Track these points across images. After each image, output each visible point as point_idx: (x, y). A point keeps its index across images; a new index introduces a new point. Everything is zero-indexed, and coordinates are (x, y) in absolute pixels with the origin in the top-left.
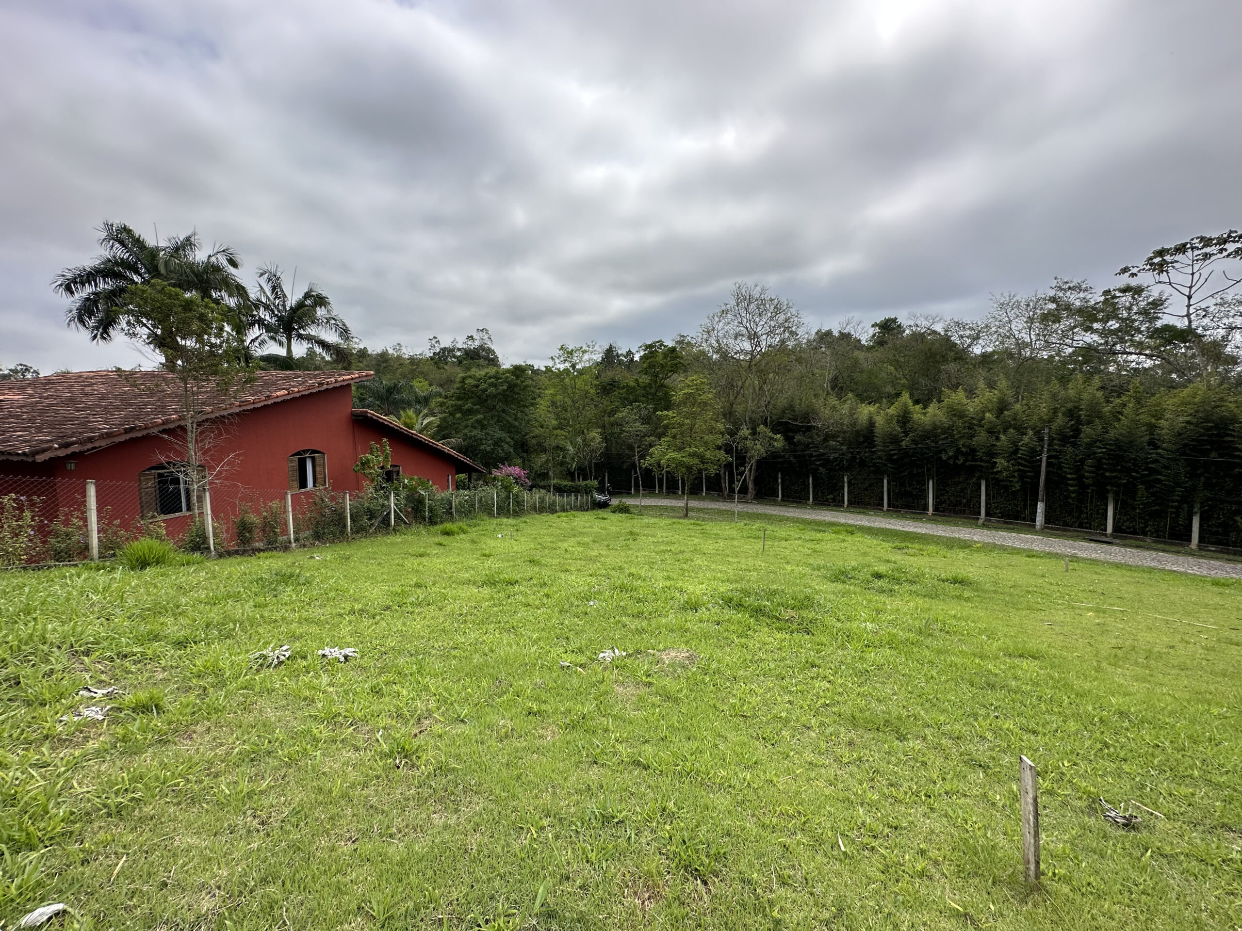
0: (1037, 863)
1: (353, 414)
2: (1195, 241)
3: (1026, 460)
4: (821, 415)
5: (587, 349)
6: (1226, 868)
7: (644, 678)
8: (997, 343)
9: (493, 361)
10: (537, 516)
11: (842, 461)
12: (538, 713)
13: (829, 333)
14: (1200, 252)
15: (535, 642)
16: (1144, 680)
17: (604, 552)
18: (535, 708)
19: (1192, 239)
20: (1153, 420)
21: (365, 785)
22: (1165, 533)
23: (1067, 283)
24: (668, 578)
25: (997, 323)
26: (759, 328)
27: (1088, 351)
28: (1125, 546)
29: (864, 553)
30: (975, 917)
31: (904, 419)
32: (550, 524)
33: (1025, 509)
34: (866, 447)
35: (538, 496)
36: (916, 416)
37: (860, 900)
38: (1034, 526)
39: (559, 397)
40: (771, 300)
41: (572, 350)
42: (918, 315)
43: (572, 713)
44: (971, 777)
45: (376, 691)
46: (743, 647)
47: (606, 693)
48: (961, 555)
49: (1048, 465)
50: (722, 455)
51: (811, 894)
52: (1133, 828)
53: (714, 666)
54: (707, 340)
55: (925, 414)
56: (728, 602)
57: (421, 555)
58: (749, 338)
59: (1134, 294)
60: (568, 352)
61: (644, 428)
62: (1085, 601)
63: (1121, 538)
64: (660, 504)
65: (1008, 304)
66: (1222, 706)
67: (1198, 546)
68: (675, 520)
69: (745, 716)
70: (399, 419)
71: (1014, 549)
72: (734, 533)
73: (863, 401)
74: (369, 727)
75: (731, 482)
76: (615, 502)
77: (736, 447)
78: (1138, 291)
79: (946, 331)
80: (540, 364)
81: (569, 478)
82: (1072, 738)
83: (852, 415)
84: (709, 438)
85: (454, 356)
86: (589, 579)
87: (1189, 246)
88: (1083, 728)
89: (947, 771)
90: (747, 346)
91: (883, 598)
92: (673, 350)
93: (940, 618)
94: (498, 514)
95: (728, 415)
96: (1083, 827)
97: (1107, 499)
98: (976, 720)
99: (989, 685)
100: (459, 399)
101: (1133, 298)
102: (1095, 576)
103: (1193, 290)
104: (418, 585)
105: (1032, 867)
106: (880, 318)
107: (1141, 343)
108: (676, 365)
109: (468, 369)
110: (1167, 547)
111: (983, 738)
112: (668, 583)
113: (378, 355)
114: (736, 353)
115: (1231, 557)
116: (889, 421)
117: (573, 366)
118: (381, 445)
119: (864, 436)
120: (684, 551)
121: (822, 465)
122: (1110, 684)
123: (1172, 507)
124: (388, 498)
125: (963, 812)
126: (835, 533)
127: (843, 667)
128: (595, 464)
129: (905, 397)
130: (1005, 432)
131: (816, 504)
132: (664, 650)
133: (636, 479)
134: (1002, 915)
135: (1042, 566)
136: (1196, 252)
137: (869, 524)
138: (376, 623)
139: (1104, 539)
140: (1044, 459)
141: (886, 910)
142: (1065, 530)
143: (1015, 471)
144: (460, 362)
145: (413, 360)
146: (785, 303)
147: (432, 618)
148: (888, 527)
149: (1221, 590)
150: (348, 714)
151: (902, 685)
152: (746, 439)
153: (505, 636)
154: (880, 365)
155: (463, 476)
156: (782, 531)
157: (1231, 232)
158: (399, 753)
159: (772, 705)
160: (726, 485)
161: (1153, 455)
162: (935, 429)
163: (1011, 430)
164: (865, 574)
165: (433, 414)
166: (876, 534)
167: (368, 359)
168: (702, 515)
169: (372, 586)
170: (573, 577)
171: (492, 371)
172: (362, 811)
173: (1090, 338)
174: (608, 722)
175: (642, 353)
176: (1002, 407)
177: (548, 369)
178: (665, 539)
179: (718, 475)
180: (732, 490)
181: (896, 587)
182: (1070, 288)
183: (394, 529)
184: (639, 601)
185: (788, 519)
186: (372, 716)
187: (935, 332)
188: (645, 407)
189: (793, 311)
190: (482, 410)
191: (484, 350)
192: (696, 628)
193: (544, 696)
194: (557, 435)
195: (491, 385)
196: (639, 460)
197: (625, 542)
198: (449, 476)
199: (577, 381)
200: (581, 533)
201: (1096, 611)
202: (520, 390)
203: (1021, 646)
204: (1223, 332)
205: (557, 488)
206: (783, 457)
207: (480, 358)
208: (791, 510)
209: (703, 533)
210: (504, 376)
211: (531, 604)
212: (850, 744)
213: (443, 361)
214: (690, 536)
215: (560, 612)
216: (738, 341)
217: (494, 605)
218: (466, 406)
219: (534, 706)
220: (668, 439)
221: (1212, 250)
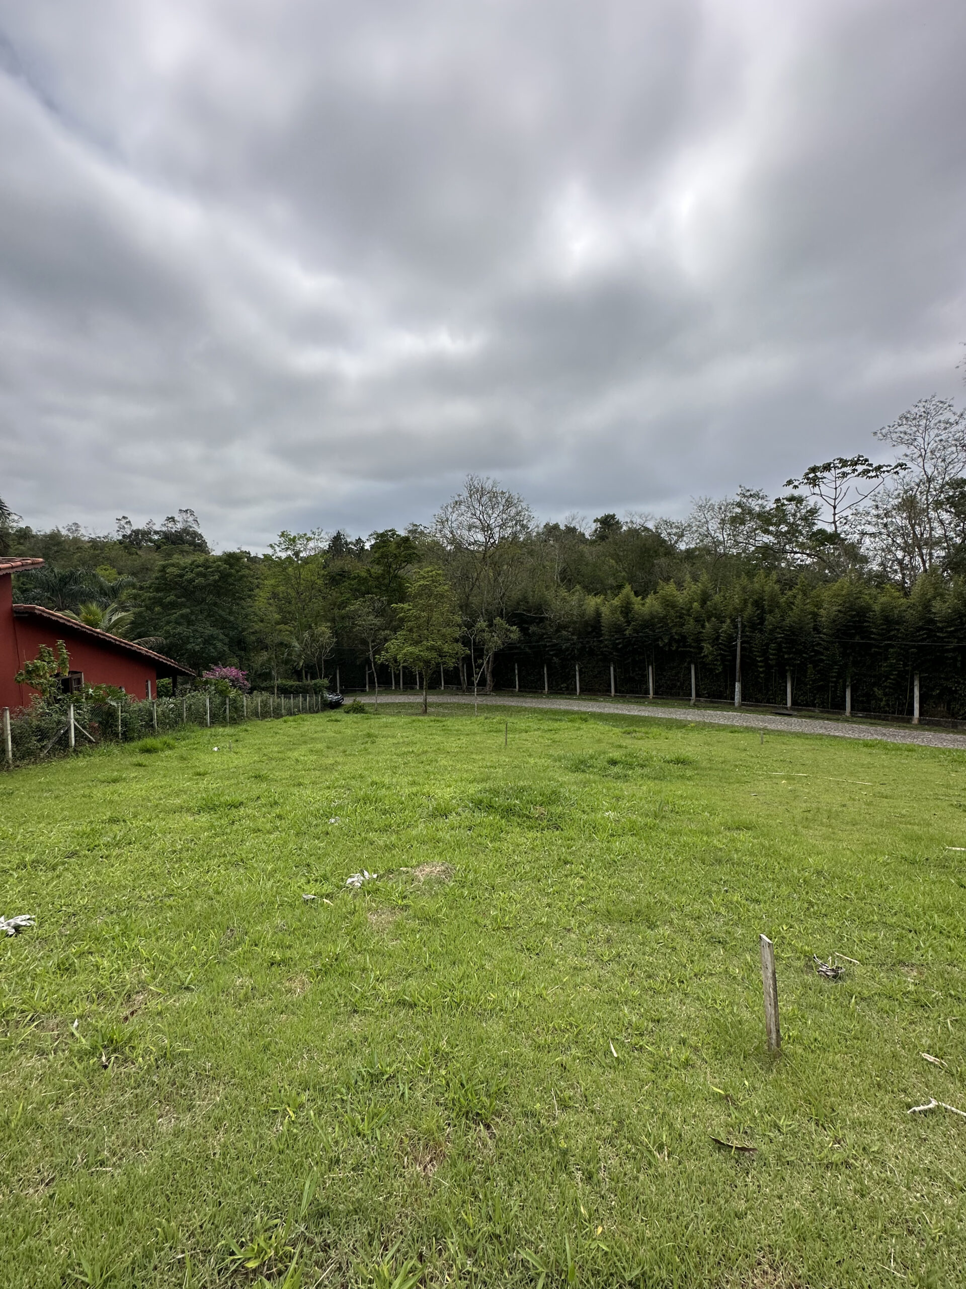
0: (778, 1031)
1: (13, 611)
2: (837, 462)
3: (725, 645)
4: (553, 606)
5: (313, 536)
6: (906, 1000)
7: (400, 902)
8: (698, 541)
9: (200, 546)
10: (259, 722)
11: (573, 650)
12: (284, 962)
13: (556, 527)
14: (839, 471)
15: (271, 875)
16: (828, 838)
17: (340, 760)
18: (278, 957)
19: (834, 460)
20: (816, 610)
21: (59, 1101)
22: (828, 703)
23: (748, 491)
24: (414, 783)
25: (697, 523)
26: (492, 521)
27: (766, 547)
28: (801, 717)
29: (599, 740)
30: (735, 1097)
31: (626, 609)
32: (276, 730)
33: (726, 689)
34: (594, 637)
35: (259, 700)
36: (636, 607)
37: (637, 1106)
38: (734, 704)
39: (281, 588)
40: (503, 493)
41: (295, 537)
42: (634, 513)
43: (324, 955)
44: (713, 954)
45: (65, 968)
46: (497, 851)
47: (359, 925)
48: (680, 735)
49: (742, 649)
50: (459, 648)
51: (592, 1112)
52: (840, 978)
53: (471, 877)
54: (441, 531)
55: (643, 605)
56: (478, 804)
57: (115, 781)
58: (483, 530)
59: (797, 503)
60: (290, 539)
61: (378, 621)
62: (779, 770)
63: (798, 710)
64: (397, 701)
65: (705, 507)
66: (885, 854)
67: (851, 713)
68: (414, 718)
69: (508, 928)
70: (78, 615)
71: (719, 725)
72: (476, 728)
73: (589, 593)
74: (59, 1018)
75: (470, 675)
76: (348, 701)
77: (474, 639)
78: (799, 500)
79: (657, 528)
80: (258, 552)
81: (295, 677)
82: (786, 902)
83: (581, 606)
84: (447, 631)
85: (151, 541)
86: (327, 793)
87: (832, 465)
88: (793, 890)
89: (693, 953)
90: (480, 537)
91: (619, 784)
92: (406, 539)
93: (670, 799)
94: (212, 723)
95: (465, 606)
96: (805, 986)
97: (786, 677)
98: (710, 896)
99: (716, 861)
100: (158, 590)
101: (797, 506)
102: (784, 747)
103: (837, 501)
104: (113, 820)
105: (774, 1036)
106: (600, 514)
107: (803, 544)
108: (410, 555)
109: (169, 555)
110: (830, 716)
111: (718, 914)
112: (414, 789)
113: (45, 536)
114: (470, 545)
115: (873, 721)
116: (613, 612)
117: (297, 554)
118: (55, 647)
119: (592, 627)
120: (426, 752)
121: (556, 655)
122: (807, 846)
123: (832, 682)
124: (65, 713)
125: (712, 992)
126: (571, 721)
127: (593, 860)
128: (325, 661)
129: (627, 589)
130: (709, 620)
131: (551, 693)
132: (418, 866)
133: (371, 675)
134: (755, 1088)
135: (743, 740)
136: (838, 471)
137: (599, 711)
138: (58, 877)
139: (786, 712)
140: (739, 644)
141: (660, 1110)
142: (757, 706)
143: (717, 656)
144: (159, 547)
145: (95, 544)
146: (516, 497)
147: (136, 860)
148: (617, 712)
149: (869, 750)
150: (25, 1007)
151: (646, 871)
152: (483, 631)
153: (233, 874)
154: (603, 558)
155: (166, 681)
156: (521, 722)
157: (860, 456)
158: (105, 1047)
159: (532, 912)
160: (464, 678)
161: (817, 639)
162: (652, 618)
163: (713, 619)
164: (601, 762)
165: (124, 609)
166: (606, 720)
167: (33, 540)
168: (441, 710)
169: (49, 827)
170: (309, 792)
171: (200, 558)
172: (58, 1138)
173: (768, 539)
174: (365, 959)
175: (373, 542)
176: (705, 598)
177: (267, 557)
178: (406, 739)
179: (456, 669)
180: (470, 683)
181: (630, 772)
182: (751, 495)
183: (75, 751)
184: (385, 812)
185: (526, 709)
186: (62, 1002)
187: (646, 529)
188: (379, 599)
189: (524, 505)
190: (188, 604)
191: (188, 533)
192: (448, 837)
193: (288, 940)
194: (281, 631)
195: (199, 574)
196: (374, 655)
197: (363, 746)
198: (147, 682)
199: (301, 570)
200: (313, 739)
201: (788, 779)
202: (235, 581)
203: (736, 819)
204: (858, 537)
205: (282, 689)
206: (519, 648)
207: (184, 543)
208: (528, 700)
209: (445, 730)
210: (215, 565)
211: (261, 828)
212: (608, 940)
213: (136, 546)
214: (431, 734)
215: (297, 834)
216: (472, 533)
217: (215, 834)
218: (168, 599)
219: (277, 955)
220: (404, 633)
221: (847, 469)
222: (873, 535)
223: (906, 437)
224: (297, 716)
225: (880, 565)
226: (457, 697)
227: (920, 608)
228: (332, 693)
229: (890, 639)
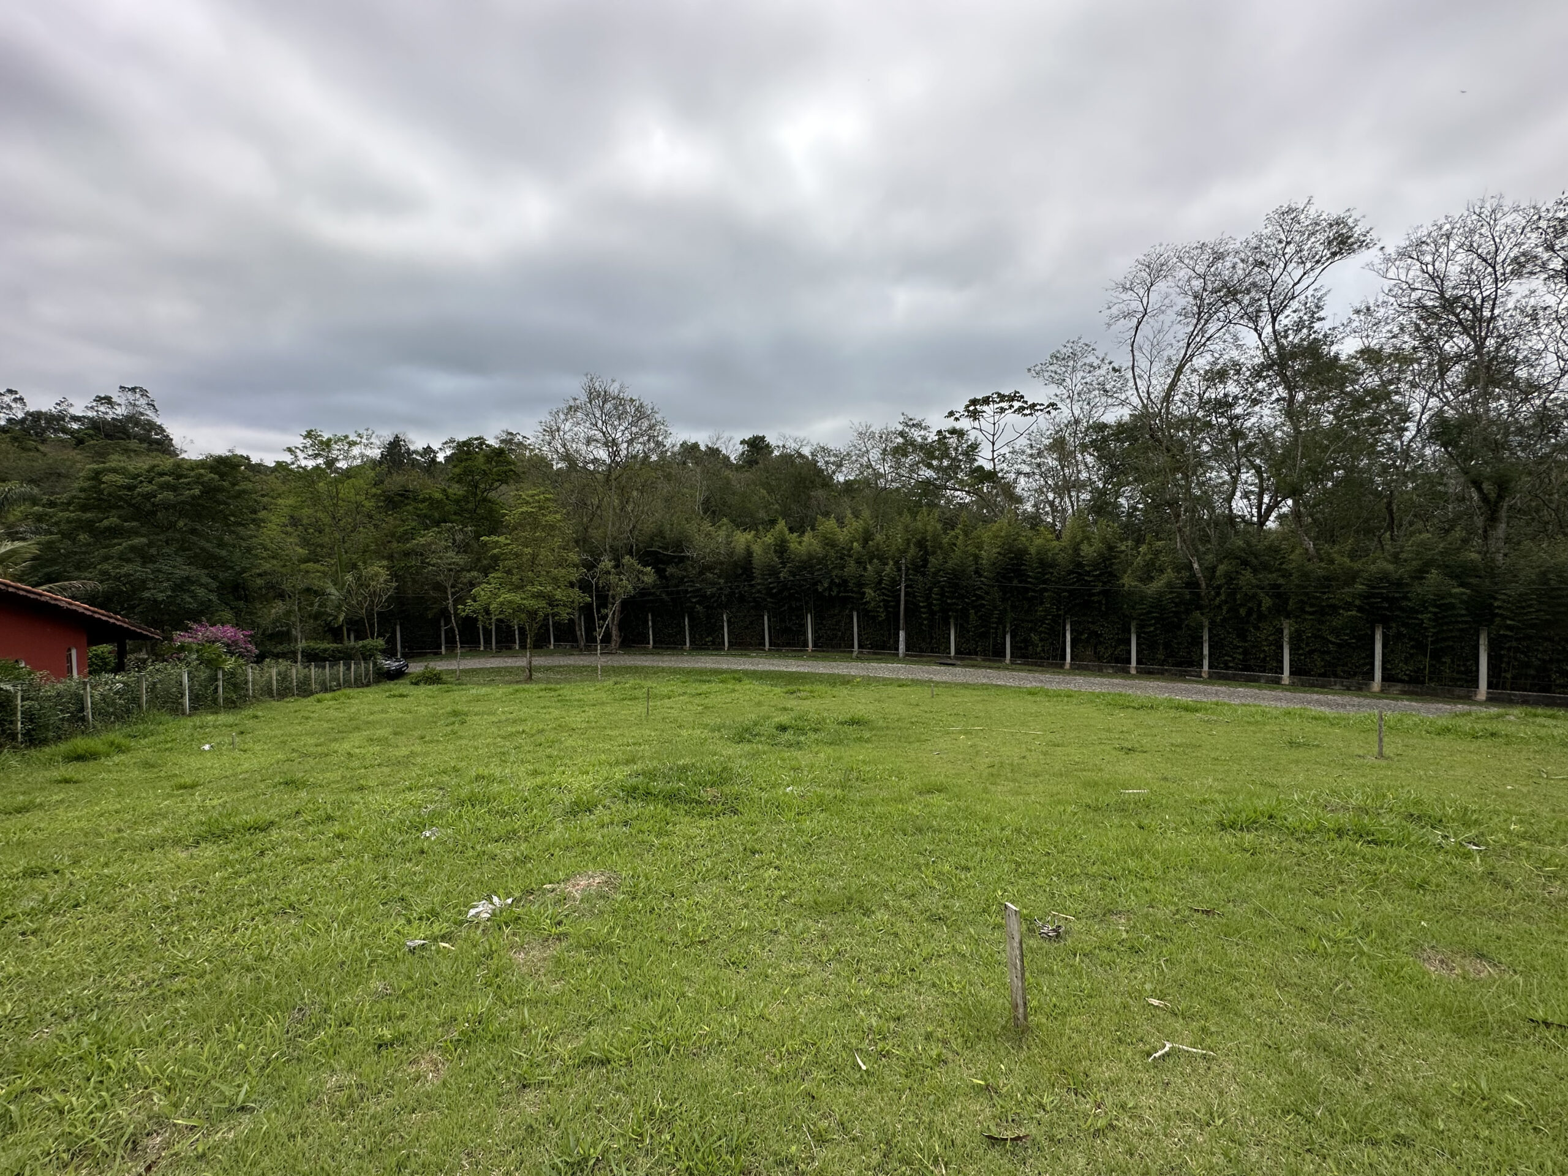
0: (1025, 1004)
2: (995, 396)
3: (888, 590)
4: (695, 543)
5: (358, 440)
6: (1122, 949)
7: (553, 930)
8: (858, 472)
9: (160, 444)
10: (276, 704)
11: (720, 597)
12: (400, 1039)
13: (695, 446)
15: (346, 922)
16: (1018, 793)
17: (418, 749)
18: (388, 1034)
19: (993, 394)
20: (977, 551)
22: (988, 651)
23: (911, 420)
24: (535, 773)
25: (857, 452)
26: (619, 434)
27: (928, 482)
28: (964, 666)
29: (759, 703)
30: (995, 1085)
31: (781, 548)
32: (306, 714)
33: (890, 639)
34: (745, 581)
35: (274, 671)
36: (793, 546)
37: (900, 1120)
38: (897, 655)
39: (306, 511)
40: (632, 400)
41: (329, 440)
42: (786, 436)
43: (460, 1019)
44: (937, 934)
46: (666, 848)
47: (502, 970)
48: (846, 692)
49: (906, 594)
50: (576, 594)
51: (853, 1140)
52: (1061, 937)
53: (641, 884)
54: (548, 443)
55: (800, 543)
56: (632, 793)
57: (22, 810)
58: (606, 444)
59: (958, 437)
60: (321, 442)
61: (460, 559)
62: (954, 724)
63: (962, 659)
64: (488, 666)
65: (865, 434)
66: (1071, 804)
67: (1011, 661)
68: (517, 687)
69: (703, 942)
71: (884, 679)
72: (603, 696)
73: (738, 527)
75: (590, 629)
76: (416, 668)
77: (596, 584)
78: (960, 433)
79: (813, 455)
80: (265, 457)
81: (330, 637)
82: (994, 865)
83: (728, 543)
84: (558, 572)
85: (65, 430)
86: (409, 796)
87: (991, 399)
88: (998, 852)
89: (916, 935)
90: (603, 454)
91: (794, 753)
92: (500, 452)
93: (854, 766)
94: (194, 709)
95: (582, 541)
97: (949, 624)
98: (920, 869)
99: (917, 830)
100: (84, 508)
101: (958, 440)
102: (954, 699)
103: (996, 437)
105: (1021, 1010)
106: (748, 436)
107: (963, 480)
108: (505, 472)
109: (101, 455)
110: (992, 664)
111: (932, 888)
112: (539, 780)
114: (588, 463)
116: (766, 549)
117: (330, 463)
119: (742, 568)
120: (543, 730)
121: (698, 602)
122: (999, 803)
123: (993, 628)
125: (946, 976)
126: (722, 682)
128: (379, 614)
129: (781, 525)
130: (870, 562)
131: (693, 649)
132: (568, 879)
133: (450, 632)
134: (1011, 1071)
135: (914, 694)
136: (996, 406)
137: (752, 668)
139: (950, 662)
140: (903, 589)
142: (921, 656)
143: (880, 601)
144: (80, 442)
146: (650, 407)
148: (772, 668)
149: (1033, 698)
151: (846, 851)
152: (608, 573)
154: (752, 487)
155: (105, 649)
156: (661, 687)
157: (1016, 392)
159: (728, 917)
160: (581, 632)
161: (978, 583)
162: (811, 559)
163: (875, 561)
164: (768, 728)
166: (763, 679)
168: (553, 675)
170: (379, 798)
171: (168, 463)
173: (928, 473)
174: (522, 1014)
175: (449, 452)
176: (866, 537)
177: (279, 464)
178: (510, 716)
179: (571, 621)
180: (591, 640)
181: (802, 738)
182: (913, 426)
184: (504, 814)
185: (663, 670)
187: (800, 455)
188: (461, 530)
189: (658, 417)
190: (143, 530)
191: (137, 423)
192: (599, 838)
193: (397, 1008)
194: (307, 572)
195: (164, 487)
196: (455, 605)
197: (449, 729)
198: (70, 650)
199: (340, 486)
200: (368, 723)
201: (965, 734)
202: (229, 498)
203: (926, 780)
204: (1014, 476)
205: (310, 654)
206: (654, 593)
207: (129, 438)
208: (666, 658)
209: (562, 700)
210: (192, 474)
211: (311, 855)
212: (823, 936)
213: (34, 437)
214: (544, 707)
215: (375, 858)
216: (591, 448)
217: (236, 873)
218: (106, 523)
219: (386, 1032)
220: (499, 575)
221: (1005, 405)
222: (1027, 475)
223: (1057, 377)
224: (338, 692)
225: (1034, 506)
226: (572, 657)
227: (1070, 552)
228: (389, 658)
229: (1045, 582)
